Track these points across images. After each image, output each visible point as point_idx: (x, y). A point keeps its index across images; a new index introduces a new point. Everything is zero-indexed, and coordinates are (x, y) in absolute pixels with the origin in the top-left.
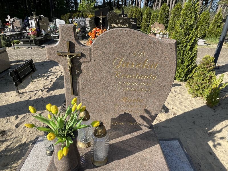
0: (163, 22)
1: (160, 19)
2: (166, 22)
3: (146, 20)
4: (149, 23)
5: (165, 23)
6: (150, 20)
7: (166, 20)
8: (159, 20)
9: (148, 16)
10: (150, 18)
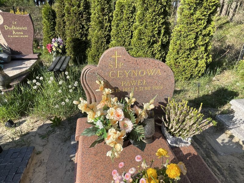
0: (151, 28)
1: (141, 20)
2: (163, 31)
3: (100, 22)
4: (110, 31)
5: (159, 33)
6: (110, 21)
7: (162, 24)
8: (137, 23)
9: (103, 9)
10: (112, 16)
